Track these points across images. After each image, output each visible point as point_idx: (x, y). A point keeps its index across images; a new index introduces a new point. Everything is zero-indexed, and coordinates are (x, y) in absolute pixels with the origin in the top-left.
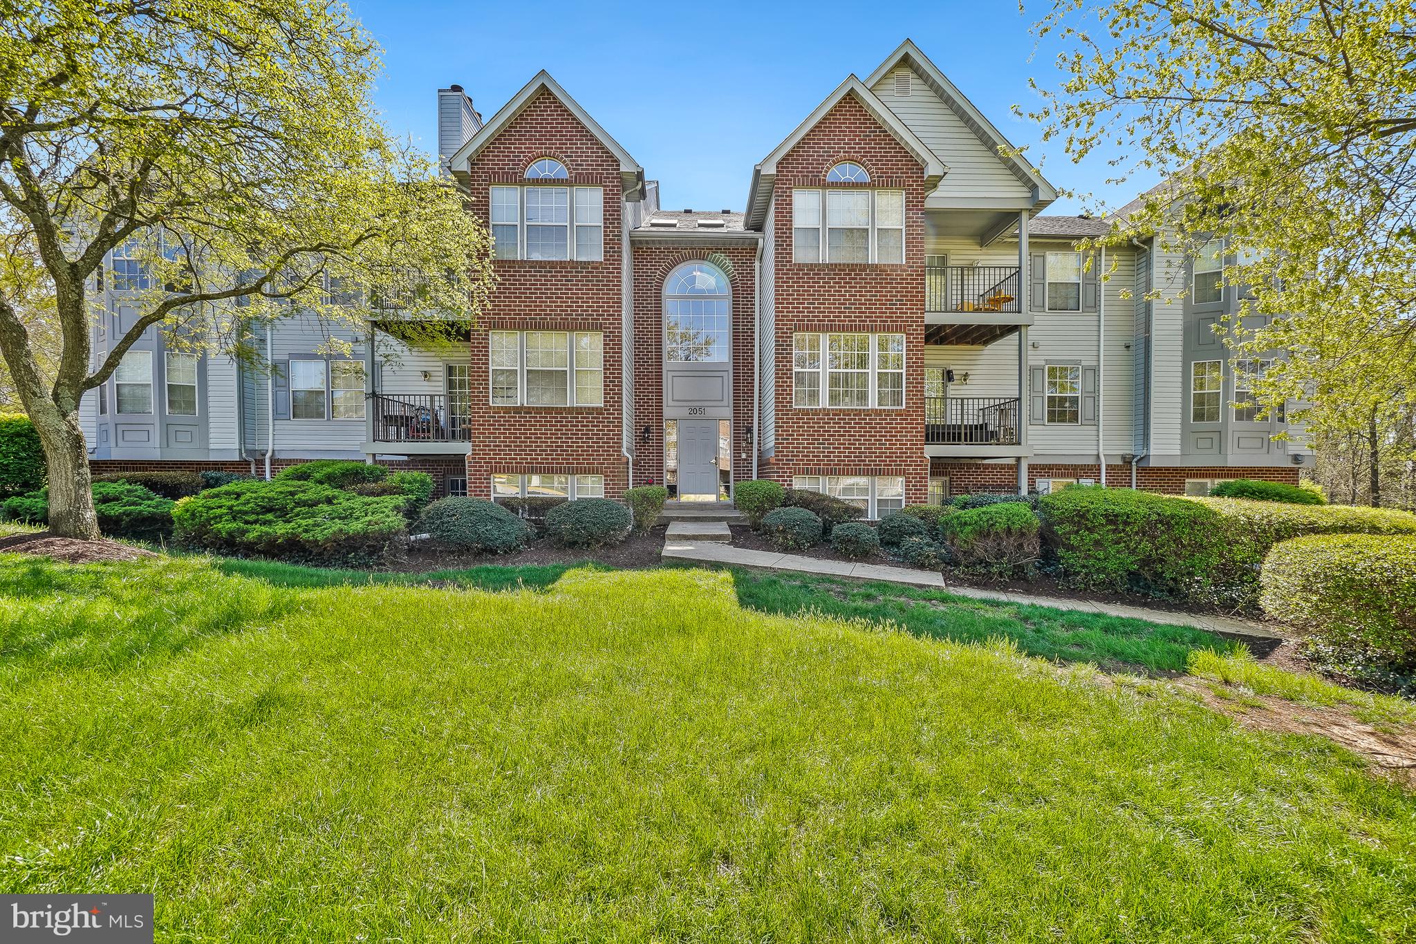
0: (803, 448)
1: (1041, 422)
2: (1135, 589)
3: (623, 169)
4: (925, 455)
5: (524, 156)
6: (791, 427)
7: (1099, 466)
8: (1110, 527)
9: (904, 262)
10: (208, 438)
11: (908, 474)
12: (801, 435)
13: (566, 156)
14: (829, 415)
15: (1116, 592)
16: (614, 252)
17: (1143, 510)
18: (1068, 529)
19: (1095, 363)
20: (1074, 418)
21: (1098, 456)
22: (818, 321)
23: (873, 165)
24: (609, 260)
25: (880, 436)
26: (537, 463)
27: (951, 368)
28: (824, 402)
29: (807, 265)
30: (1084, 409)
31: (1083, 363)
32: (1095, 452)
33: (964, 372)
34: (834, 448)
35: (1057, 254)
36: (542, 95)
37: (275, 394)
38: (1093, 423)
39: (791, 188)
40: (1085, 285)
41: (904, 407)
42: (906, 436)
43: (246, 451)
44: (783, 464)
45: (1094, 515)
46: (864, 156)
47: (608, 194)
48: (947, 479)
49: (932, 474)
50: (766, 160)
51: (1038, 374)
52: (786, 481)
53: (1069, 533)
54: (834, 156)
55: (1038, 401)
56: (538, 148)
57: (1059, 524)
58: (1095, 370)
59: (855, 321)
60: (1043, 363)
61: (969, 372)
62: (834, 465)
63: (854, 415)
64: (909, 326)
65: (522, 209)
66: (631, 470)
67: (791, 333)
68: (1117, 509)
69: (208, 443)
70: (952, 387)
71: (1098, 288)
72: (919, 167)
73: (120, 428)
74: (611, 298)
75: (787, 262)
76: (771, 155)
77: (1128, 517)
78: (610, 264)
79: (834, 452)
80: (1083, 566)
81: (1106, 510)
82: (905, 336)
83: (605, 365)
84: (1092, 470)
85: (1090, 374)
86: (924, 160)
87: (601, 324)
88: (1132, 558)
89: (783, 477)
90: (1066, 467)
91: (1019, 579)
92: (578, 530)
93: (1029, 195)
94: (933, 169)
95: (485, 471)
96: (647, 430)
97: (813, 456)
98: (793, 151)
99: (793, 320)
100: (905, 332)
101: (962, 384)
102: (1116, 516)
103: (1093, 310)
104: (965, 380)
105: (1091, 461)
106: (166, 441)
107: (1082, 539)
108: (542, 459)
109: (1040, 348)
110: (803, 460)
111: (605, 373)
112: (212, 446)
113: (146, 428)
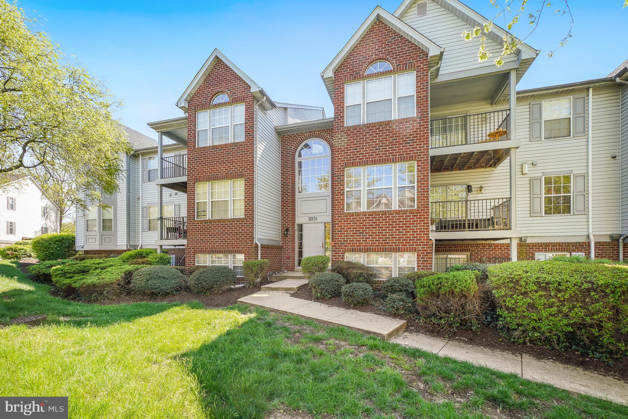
0: (350, 236)
1: (539, 215)
2: (574, 347)
3: (252, 90)
4: (431, 238)
5: (210, 94)
6: (343, 224)
7: (589, 243)
8: (541, 293)
9: (415, 116)
10: (116, 240)
11: (418, 250)
12: (349, 228)
13: (228, 90)
14: (365, 215)
15: (553, 349)
16: (250, 136)
17: (576, 279)
18: (503, 293)
19: (585, 171)
20: (567, 210)
21: (588, 236)
22: (359, 159)
23: (393, 59)
24: (247, 140)
25: (399, 227)
26: (214, 248)
27: (471, 184)
28: (363, 208)
29: (352, 127)
30: (576, 203)
31: (574, 172)
32: (586, 234)
33: (479, 186)
34: (369, 235)
35: (551, 101)
36: (218, 62)
37: (142, 220)
38: (583, 213)
39: (344, 83)
40: (575, 118)
41: (416, 208)
42: (417, 226)
43: (130, 245)
44: (339, 246)
45: (527, 284)
46: (387, 55)
47: (247, 106)
48: (469, 253)
49: (437, 251)
50: (326, 69)
51: (537, 183)
52: (340, 256)
53: (505, 296)
54: (368, 59)
55: (537, 201)
56: (216, 89)
57: (497, 288)
58: (585, 176)
59: (382, 157)
60: (541, 175)
61: (483, 186)
62: (357, 246)
63: (382, 215)
64: (418, 155)
65: (210, 121)
66: (259, 251)
67: (343, 168)
68: (549, 278)
69: (117, 243)
70: (471, 196)
71: (586, 119)
72: (424, 53)
73: (88, 237)
74: (248, 160)
75: (341, 127)
76: (330, 65)
77: (559, 285)
78: (248, 142)
79: (369, 238)
80: (519, 325)
81: (538, 278)
82: (416, 162)
83: (245, 196)
84: (584, 246)
85: (580, 180)
86: (427, 48)
87: (243, 174)
88: (565, 321)
89: (339, 253)
90: (560, 244)
91: (467, 330)
92: (197, 284)
93: (516, 59)
94: (433, 52)
95: (193, 252)
96: (287, 230)
97: (357, 241)
98: (344, 62)
99: (344, 161)
100: (415, 160)
101: (479, 193)
102: (548, 283)
103: (583, 134)
104: (480, 190)
105: (582, 240)
106: (101, 243)
107: (516, 302)
108: (216, 246)
109: (538, 165)
110: (350, 243)
111: (245, 200)
112: (118, 244)
113: (95, 237)
